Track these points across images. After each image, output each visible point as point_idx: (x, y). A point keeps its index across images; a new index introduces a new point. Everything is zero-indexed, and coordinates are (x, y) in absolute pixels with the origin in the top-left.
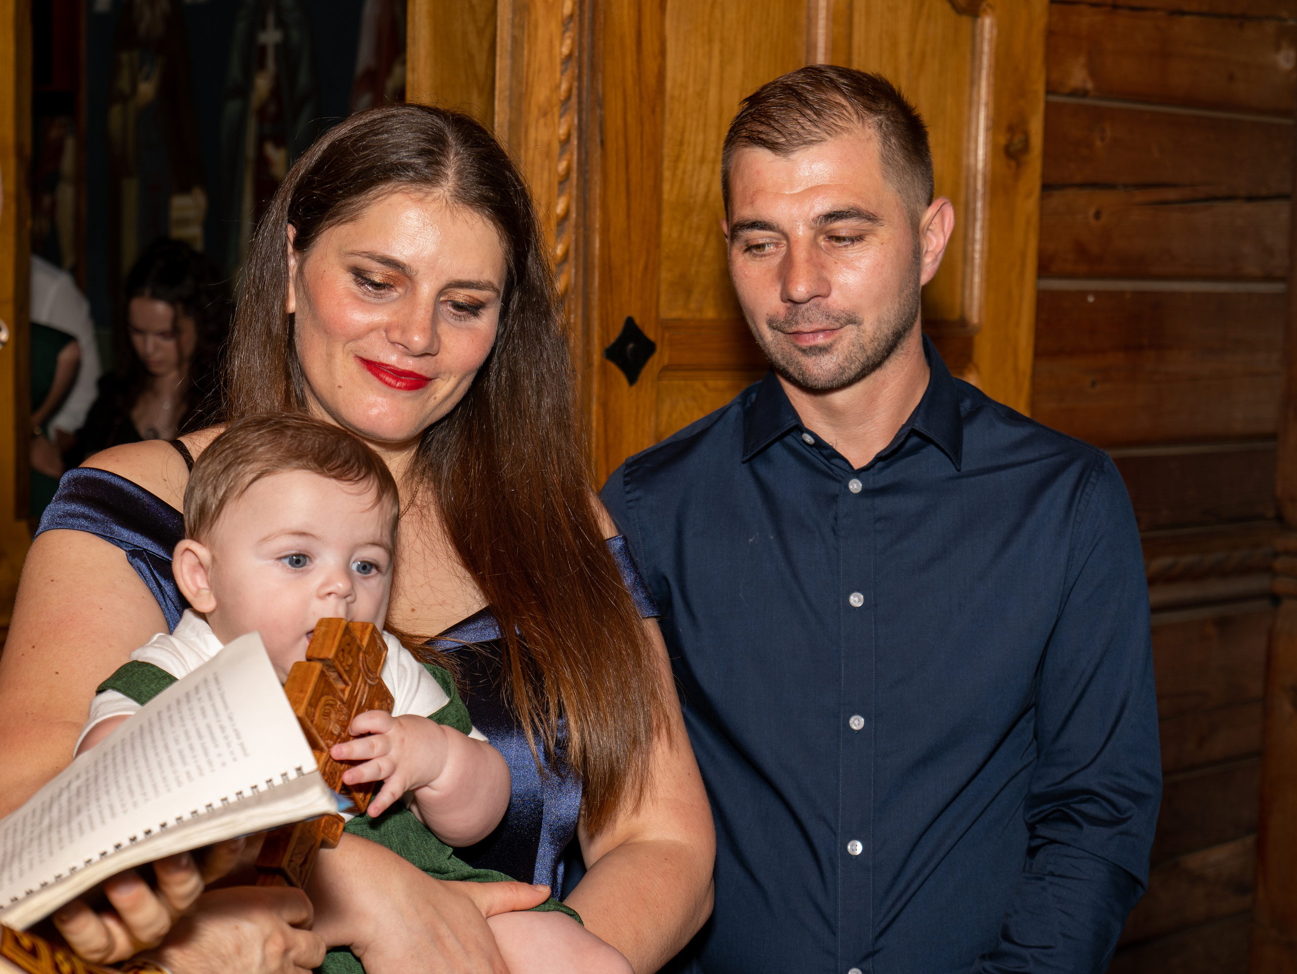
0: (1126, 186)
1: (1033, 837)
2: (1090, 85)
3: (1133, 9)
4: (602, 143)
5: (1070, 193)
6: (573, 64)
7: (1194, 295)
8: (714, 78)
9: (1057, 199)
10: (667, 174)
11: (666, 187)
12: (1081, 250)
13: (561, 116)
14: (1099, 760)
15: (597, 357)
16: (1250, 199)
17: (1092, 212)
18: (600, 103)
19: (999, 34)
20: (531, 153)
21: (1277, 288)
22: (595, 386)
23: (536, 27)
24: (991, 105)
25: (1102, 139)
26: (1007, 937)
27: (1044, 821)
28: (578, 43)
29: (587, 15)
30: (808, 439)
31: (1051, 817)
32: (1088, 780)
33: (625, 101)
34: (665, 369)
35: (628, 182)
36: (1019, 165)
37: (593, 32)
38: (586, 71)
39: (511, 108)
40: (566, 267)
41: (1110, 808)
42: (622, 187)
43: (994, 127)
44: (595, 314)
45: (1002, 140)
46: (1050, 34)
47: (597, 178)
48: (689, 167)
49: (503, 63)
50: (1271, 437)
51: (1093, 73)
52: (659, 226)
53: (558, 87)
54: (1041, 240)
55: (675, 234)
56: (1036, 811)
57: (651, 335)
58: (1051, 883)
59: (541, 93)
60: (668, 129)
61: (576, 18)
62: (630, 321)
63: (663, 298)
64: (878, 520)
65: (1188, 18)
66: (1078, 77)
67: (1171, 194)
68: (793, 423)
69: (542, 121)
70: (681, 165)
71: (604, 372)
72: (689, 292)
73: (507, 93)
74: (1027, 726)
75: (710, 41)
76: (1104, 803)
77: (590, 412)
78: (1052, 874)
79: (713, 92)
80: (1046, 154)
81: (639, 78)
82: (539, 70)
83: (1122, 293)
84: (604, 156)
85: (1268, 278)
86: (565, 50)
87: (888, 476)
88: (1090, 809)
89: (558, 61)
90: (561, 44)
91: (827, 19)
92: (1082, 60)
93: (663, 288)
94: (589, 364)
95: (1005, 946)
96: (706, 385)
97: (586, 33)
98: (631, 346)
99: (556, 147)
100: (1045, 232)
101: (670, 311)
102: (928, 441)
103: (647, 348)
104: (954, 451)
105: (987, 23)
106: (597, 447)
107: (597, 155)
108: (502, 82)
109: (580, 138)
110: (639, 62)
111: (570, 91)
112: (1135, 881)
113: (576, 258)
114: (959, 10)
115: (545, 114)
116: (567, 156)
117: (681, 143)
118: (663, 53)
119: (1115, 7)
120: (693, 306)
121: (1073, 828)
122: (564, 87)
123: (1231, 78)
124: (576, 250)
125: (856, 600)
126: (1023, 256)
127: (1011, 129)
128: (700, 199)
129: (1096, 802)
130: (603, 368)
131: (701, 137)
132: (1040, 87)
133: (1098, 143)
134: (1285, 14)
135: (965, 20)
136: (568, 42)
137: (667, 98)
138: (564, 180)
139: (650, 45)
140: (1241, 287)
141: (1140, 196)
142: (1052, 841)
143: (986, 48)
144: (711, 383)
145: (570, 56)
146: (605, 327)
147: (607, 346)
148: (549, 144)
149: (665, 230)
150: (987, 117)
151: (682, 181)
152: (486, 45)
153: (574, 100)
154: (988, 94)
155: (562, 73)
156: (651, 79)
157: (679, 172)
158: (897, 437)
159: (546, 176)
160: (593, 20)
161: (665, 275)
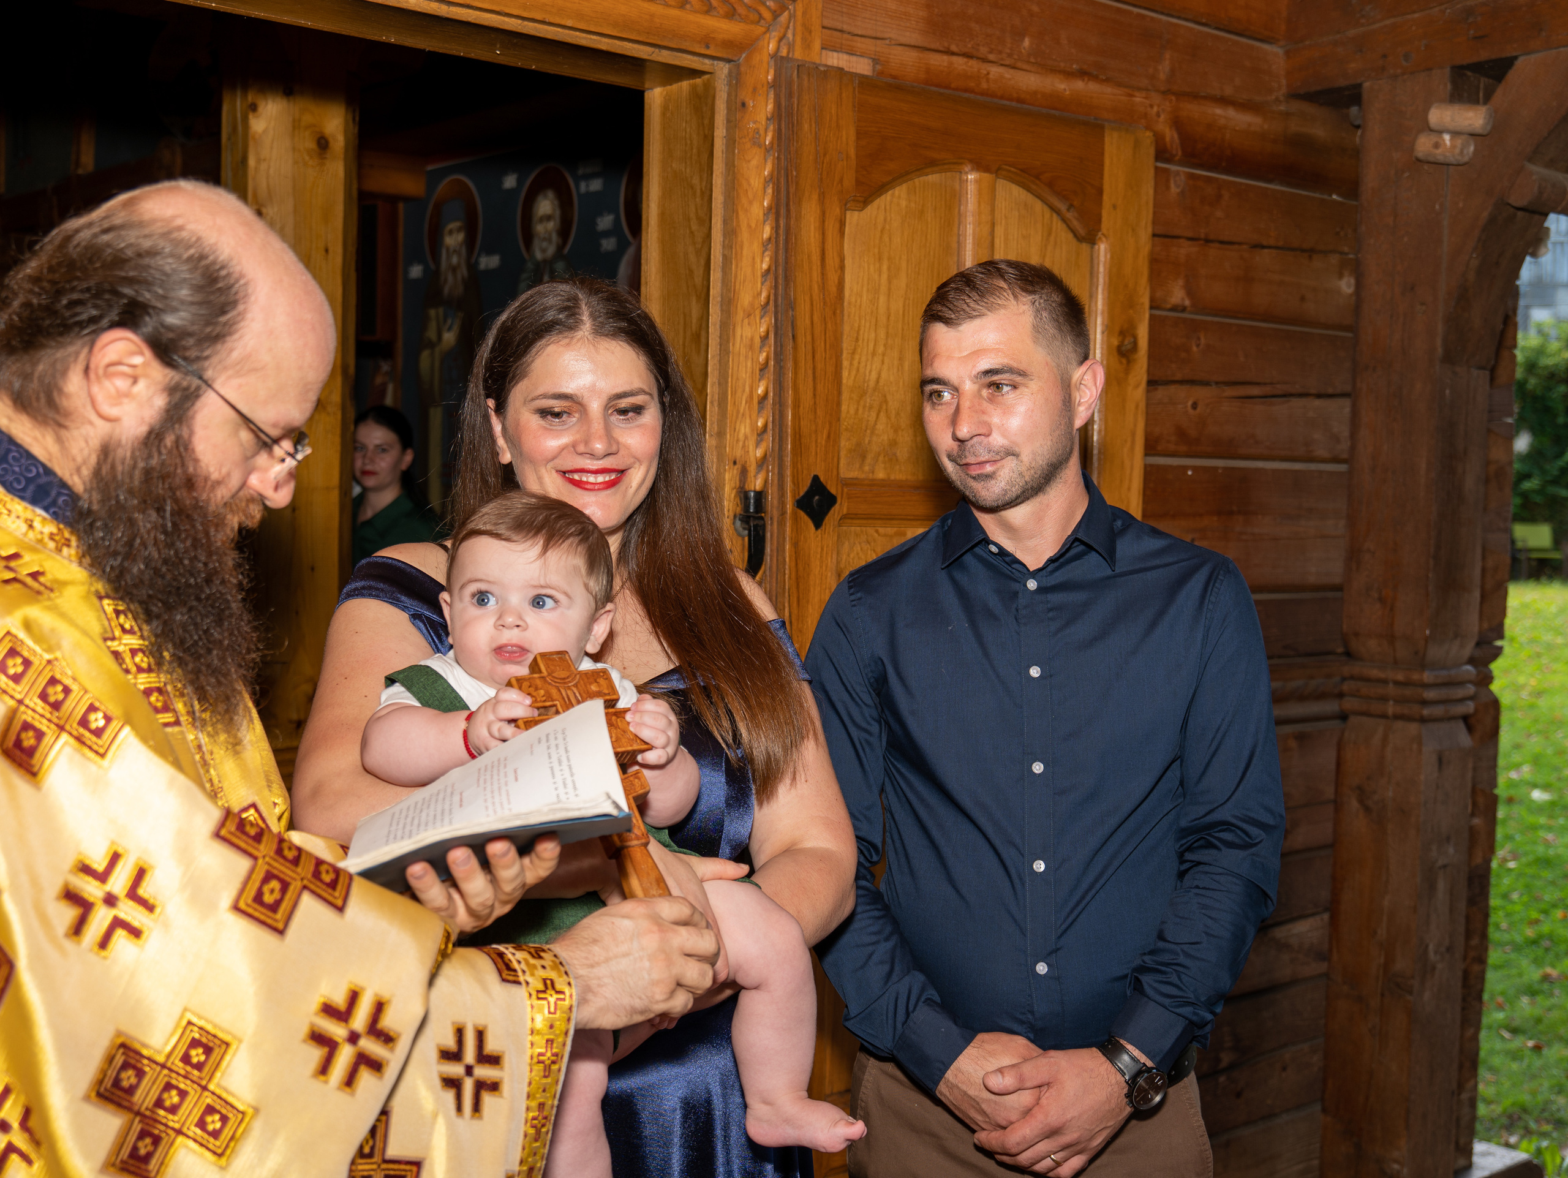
0: (1217, 383)
1: (1182, 862)
2: (1187, 303)
3: (1222, 242)
4: (794, 337)
5: (1173, 389)
6: (771, 276)
7: (1274, 471)
8: (884, 288)
9: (1161, 393)
10: (845, 363)
11: (845, 374)
12: (1181, 434)
13: (761, 318)
14: (1234, 798)
15: (789, 507)
16: (1319, 396)
17: (1190, 403)
18: (791, 305)
19: (1112, 257)
20: (737, 345)
21: (1343, 468)
22: (788, 530)
23: (742, 248)
24: (1106, 315)
25: (1198, 346)
26: (1161, 937)
27: (1189, 849)
28: (775, 260)
29: (782, 238)
30: (994, 549)
31: (1195, 845)
32: (1224, 814)
33: (812, 305)
34: (844, 517)
35: (814, 368)
36: (1129, 362)
37: (787, 250)
38: (781, 281)
39: (722, 310)
40: (765, 436)
41: (1243, 836)
42: (810, 372)
43: (1108, 329)
44: (788, 472)
45: (1115, 342)
46: (1154, 261)
47: (790, 365)
48: (863, 359)
49: (716, 276)
50: (1338, 588)
51: (1190, 293)
52: (839, 404)
53: (760, 294)
54: (1147, 425)
55: (852, 412)
56: (1184, 841)
57: (833, 491)
58: (1197, 894)
59: (745, 299)
60: (846, 328)
61: (773, 240)
62: (816, 479)
63: (843, 462)
64: (1050, 610)
65: (1266, 251)
66: (1178, 295)
67: (1255, 391)
68: (981, 537)
69: (746, 321)
70: (857, 357)
71: (795, 519)
72: (863, 457)
73: (719, 299)
74: (1175, 773)
75: (880, 259)
76: (1238, 832)
77: (784, 551)
78: (1197, 887)
79: (882, 299)
80: (1151, 356)
81: (823, 287)
82: (744, 281)
83: (1216, 468)
84: (795, 348)
85: (1335, 460)
86: (765, 266)
87: (1060, 577)
88: (1227, 836)
89: (759, 274)
90: (762, 262)
91: (974, 244)
92: (1181, 282)
93: (843, 453)
94: (783, 513)
95: (1161, 944)
96: (877, 531)
97: (781, 252)
98: (817, 498)
99: (757, 340)
100: (1151, 418)
101: (848, 471)
102: (1090, 548)
103: (830, 500)
104: (1110, 556)
105: (1102, 248)
106: (790, 578)
107: (789, 346)
108: (715, 290)
109: (776, 334)
110: (823, 274)
111: (768, 297)
112: (1266, 895)
113: (773, 429)
114: (1080, 239)
115: (749, 315)
116: (766, 349)
117: (857, 340)
118: (842, 267)
119: (1207, 241)
120: (867, 468)
121: (1214, 852)
122: (764, 295)
123: (1303, 299)
124: (773, 422)
125: (1035, 672)
126: (1133, 434)
127: (1122, 333)
128: (872, 384)
129: (1232, 831)
130: (794, 514)
131: (873, 335)
132: (1146, 301)
133: (1195, 349)
134: (1346, 249)
135: (1085, 246)
136: (767, 259)
137: (846, 304)
138: (764, 368)
139: (832, 261)
140: (1313, 466)
141: (1230, 392)
142: (1199, 863)
143: (1101, 269)
144: (881, 530)
145: (768, 271)
146: (796, 483)
147: (798, 497)
148: (752, 339)
149: (844, 408)
150: (1103, 324)
151: (858, 370)
152: (703, 262)
153: (772, 303)
154: (1103, 305)
155: (762, 284)
156: (833, 289)
157: (855, 363)
158: (1063, 546)
159: (749, 364)
160: (787, 241)
161: (845, 444)
